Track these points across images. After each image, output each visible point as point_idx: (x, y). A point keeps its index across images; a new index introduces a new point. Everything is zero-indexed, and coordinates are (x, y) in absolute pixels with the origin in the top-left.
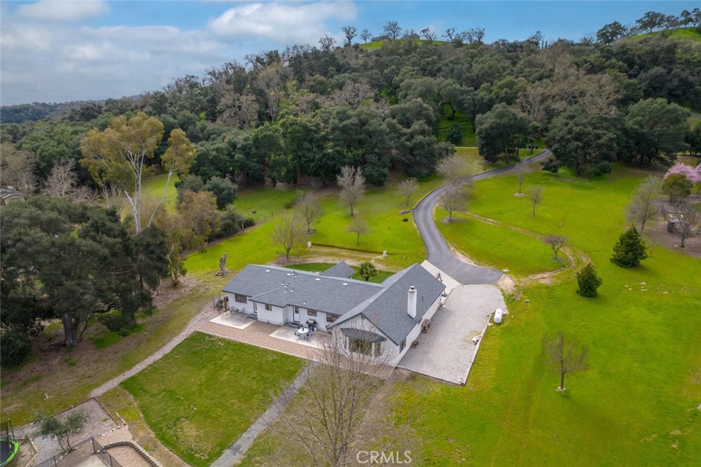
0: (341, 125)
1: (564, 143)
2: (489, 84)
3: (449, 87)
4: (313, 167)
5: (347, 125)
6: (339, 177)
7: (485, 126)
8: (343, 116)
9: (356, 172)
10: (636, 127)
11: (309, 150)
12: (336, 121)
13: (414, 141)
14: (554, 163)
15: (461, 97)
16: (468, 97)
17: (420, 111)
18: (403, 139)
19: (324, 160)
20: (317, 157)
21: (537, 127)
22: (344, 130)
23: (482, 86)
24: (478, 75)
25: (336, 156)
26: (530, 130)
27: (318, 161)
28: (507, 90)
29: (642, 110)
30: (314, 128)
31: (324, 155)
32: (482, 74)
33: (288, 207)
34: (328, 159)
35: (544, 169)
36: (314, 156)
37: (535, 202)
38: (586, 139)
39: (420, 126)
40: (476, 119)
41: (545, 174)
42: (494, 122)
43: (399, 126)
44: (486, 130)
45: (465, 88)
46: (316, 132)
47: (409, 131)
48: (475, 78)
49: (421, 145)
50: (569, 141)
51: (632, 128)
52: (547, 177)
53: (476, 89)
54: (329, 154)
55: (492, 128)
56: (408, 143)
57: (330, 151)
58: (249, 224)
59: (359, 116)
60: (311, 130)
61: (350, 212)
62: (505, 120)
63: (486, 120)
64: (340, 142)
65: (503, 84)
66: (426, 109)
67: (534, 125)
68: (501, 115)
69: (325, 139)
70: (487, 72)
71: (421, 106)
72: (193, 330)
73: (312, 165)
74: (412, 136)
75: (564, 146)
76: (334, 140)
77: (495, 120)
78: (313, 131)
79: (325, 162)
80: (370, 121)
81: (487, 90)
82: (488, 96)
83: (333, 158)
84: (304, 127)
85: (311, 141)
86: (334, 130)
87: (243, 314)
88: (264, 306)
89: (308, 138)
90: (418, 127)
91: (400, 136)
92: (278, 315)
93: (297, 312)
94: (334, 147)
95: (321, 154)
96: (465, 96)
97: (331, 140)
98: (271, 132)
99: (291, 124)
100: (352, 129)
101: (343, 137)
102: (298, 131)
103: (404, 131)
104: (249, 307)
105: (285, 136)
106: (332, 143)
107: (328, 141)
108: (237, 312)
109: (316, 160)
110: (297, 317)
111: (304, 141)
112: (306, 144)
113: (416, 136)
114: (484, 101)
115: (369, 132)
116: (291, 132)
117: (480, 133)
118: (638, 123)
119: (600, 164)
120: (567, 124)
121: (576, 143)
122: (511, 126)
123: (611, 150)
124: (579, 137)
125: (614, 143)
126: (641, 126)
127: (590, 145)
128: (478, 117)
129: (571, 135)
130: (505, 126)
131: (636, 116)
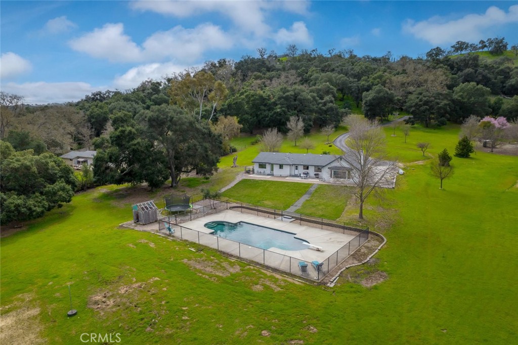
0: (284, 95)
1: (418, 107)
2: (366, 77)
3: (342, 78)
4: (268, 120)
5: (288, 95)
7: (369, 98)
8: (284, 90)
9: (299, 119)
11: (265, 111)
12: (281, 93)
13: (327, 107)
14: (412, 120)
15: (350, 85)
16: (354, 85)
17: (329, 90)
18: (321, 105)
19: (275, 116)
20: (270, 114)
21: (400, 100)
22: (287, 98)
23: (362, 78)
24: (359, 72)
26: (396, 101)
27: (271, 116)
28: (379, 80)
30: (267, 98)
31: (275, 113)
32: (361, 72)
33: (253, 144)
34: (277, 115)
35: (406, 124)
36: (268, 114)
37: (406, 135)
38: (431, 104)
39: (330, 98)
40: (363, 95)
41: (407, 126)
42: (375, 96)
43: (317, 98)
44: (370, 100)
45: (351, 79)
46: (268, 100)
47: (323, 101)
48: (357, 74)
49: (332, 109)
50: (421, 106)
53: (359, 80)
54: (278, 112)
55: (373, 99)
56: (324, 108)
57: (279, 110)
58: (234, 150)
59: (294, 90)
60: (266, 99)
61: (295, 144)
62: (382, 94)
63: (369, 96)
64: (284, 106)
65: (375, 77)
66: (332, 89)
67: (398, 99)
68: (379, 92)
69: (275, 104)
70: (364, 70)
71: (329, 87)
72: (241, 179)
73: (267, 119)
74: (325, 104)
75: (418, 109)
76: (281, 104)
77: (375, 94)
79: (275, 117)
80: (301, 94)
81: (366, 80)
82: (367, 84)
83: (280, 114)
84: (261, 97)
85: (265, 105)
86: (280, 98)
87: (264, 174)
88: (278, 166)
89: (264, 104)
90: (328, 99)
91: (318, 104)
92: (286, 171)
93: (297, 169)
94: (281, 108)
95: (273, 113)
96: (352, 84)
97: (278, 104)
98: (240, 100)
99: (253, 96)
100: (291, 98)
101: (286, 102)
102: (257, 99)
103: (320, 101)
104: (268, 170)
105: (248, 103)
106: (279, 106)
107: (277, 105)
108: (260, 173)
109: (269, 116)
110: (297, 172)
111: (261, 105)
112: (262, 107)
113: (328, 104)
114: (365, 87)
115: (300, 100)
116: (253, 100)
117: (366, 103)
118: (461, 96)
119: (439, 120)
120: (417, 98)
121: (425, 107)
122: (385, 97)
123: (446, 111)
124: (426, 103)
125: (447, 107)
126: (462, 98)
127: (433, 108)
128: (364, 93)
129: (422, 103)
130: (381, 98)
131: (459, 92)
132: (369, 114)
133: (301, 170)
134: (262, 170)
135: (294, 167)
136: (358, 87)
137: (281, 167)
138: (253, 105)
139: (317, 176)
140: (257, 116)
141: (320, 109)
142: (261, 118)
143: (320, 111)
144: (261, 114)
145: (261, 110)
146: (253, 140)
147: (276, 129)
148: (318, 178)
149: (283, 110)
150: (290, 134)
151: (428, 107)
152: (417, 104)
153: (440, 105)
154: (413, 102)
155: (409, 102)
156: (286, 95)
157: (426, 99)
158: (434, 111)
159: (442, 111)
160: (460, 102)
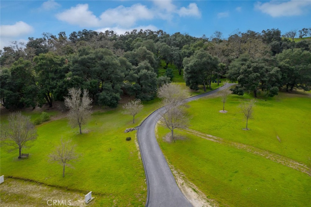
0: (79, 59)
1: (247, 74)
2: (187, 45)
5: (85, 59)
6: (67, 99)
7: (190, 64)
8: (83, 52)
9: (82, 93)
10: (287, 65)
11: (53, 79)
13: (140, 74)
14: (240, 89)
15: (171, 53)
16: (176, 52)
17: (145, 55)
19: (65, 86)
20: (59, 84)
21: (224, 66)
22: (82, 63)
23: (183, 47)
24: (180, 42)
25: (74, 83)
26: (219, 68)
27: (60, 87)
29: (287, 55)
30: (60, 62)
32: (183, 41)
36: (56, 84)
37: (248, 117)
38: (262, 71)
39: (145, 64)
40: (184, 60)
41: (234, 97)
42: (196, 61)
44: (191, 66)
45: (173, 48)
46: (60, 65)
47: (137, 67)
48: (178, 43)
49: (145, 76)
50: (250, 73)
51: (284, 66)
52: (236, 99)
53: (181, 48)
54: (68, 81)
55: (195, 65)
56: (136, 75)
57: (70, 79)
61: (79, 131)
62: (204, 59)
63: (190, 62)
64: (77, 73)
65: (196, 45)
66: (149, 54)
67: (221, 65)
69: (67, 70)
70: (185, 40)
71: (146, 52)
74: (139, 70)
75: (247, 76)
76: (73, 70)
77: (197, 59)
79: (65, 88)
81: (187, 49)
82: (188, 51)
84: (51, 61)
86: (74, 63)
89: (54, 70)
91: (130, 71)
95: (62, 82)
96: (174, 51)
97: (71, 71)
100: (88, 62)
106: (71, 73)
114: (186, 53)
117: (187, 69)
118: (288, 62)
119: (272, 89)
120: (242, 64)
121: (255, 74)
122: (208, 63)
123: (278, 79)
124: (256, 69)
125: (279, 74)
126: (290, 65)
127: (264, 76)
128: (185, 59)
129: (251, 69)
130: (204, 64)
131: (284, 59)
132: (190, 82)
136: (179, 54)
149: (75, 79)
151: (259, 75)
152: (245, 71)
153: (271, 73)
154: (239, 69)
155: (233, 69)
156: (82, 59)
157: (255, 65)
158: (265, 79)
159: (274, 79)
160: (288, 69)
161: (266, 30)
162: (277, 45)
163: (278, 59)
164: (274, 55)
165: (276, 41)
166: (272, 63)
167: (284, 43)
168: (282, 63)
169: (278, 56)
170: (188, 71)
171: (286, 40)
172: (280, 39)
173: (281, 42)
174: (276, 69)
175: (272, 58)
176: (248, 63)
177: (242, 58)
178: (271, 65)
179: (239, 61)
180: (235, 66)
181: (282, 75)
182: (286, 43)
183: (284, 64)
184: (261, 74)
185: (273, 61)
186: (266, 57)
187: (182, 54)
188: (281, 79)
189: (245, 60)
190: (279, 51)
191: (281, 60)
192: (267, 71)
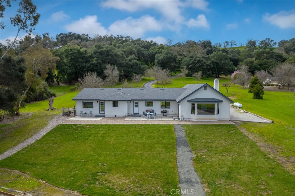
0: (99, 51)
1: (194, 64)
2: (153, 48)
3: (138, 47)
5: (102, 51)
6: (104, 71)
7: (161, 58)
8: (99, 47)
9: (114, 67)
10: (215, 60)
11: (82, 62)
12: (96, 49)
14: (190, 73)
15: (143, 52)
17: (132, 52)
18: (128, 61)
19: (91, 67)
20: (87, 65)
21: (180, 60)
22: (101, 53)
23: (150, 48)
24: (147, 45)
25: (98, 65)
27: (88, 67)
28: (162, 49)
29: (215, 55)
30: (85, 52)
31: (92, 64)
33: (72, 90)
34: (93, 66)
35: (186, 76)
42: (165, 56)
43: (125, 56)
45: (143, 49)
46: (85, 54)
47: (128, 59)
48: (146, 46)
49: (136, 64)
50: (196, 64)
51: (214, 61)
52: (188, 80)
53: (148, 49)
54: (94, 64)
55: (164, 59)
56: (130, 63)
57: (95, 62)
58: (53, 95)
59: (107, 48)
60: (83, 53)
62: (169, 55)
63: (160, 57)
64: (99, 59)
66: (134, 51)
67: (178, 60)
68: (167, 53)
69: (91, 57)
71: (132, 50)
72: (55, 125)
73: (85, 69)
74: (130, 61)
75: (194, 66)
76: (96, 57)
77: (165, 55)
78: (84, 53)
80: (113, 50)
82: (155, 51)
83: (97, 66)
84: (79, 51)
85: (83, 58)
86: (95, 53)
87: (91, 116)
88: (112, 103)
89: (81, 57)
90: (133, 57)
91: (126, 60)
92: (123, 109)
93: (136, 106)
94: (97, 60)
95: (89, 64)
96: (144, 51)
97: (95, 57)
98: (60, 53)
99: (71, 50)
100: (105, 53)
101: (100, 56)
102: (75, 53)
103: (126, 58)
104: (96, 109)
105: (67, 56)
106: (95, 59)
107: (93, 58)
108: (85, 115)
109: (87, 67)
110: (136, 110)
111: (78, 58)
112: (80, 60)
113: (132, 61)
114: (153, 53)
115: (112, 56)
116: (71, 53)
118: (216, 59)
119: (208, 73)
120: (191, 60)
121: (199, 64)
122: (172, 58)
123: (211, 68)
124: (199, 62)
125: (211, 65)
126: (217, 60)
127: (204, 65)
128: (156, 55)
129: (196, 61)
130: (170, 58)
131: (214, 57)
133: (142, 108)
134: (88, 110)
135: (132, 104)
136: (148, 53)
137: (115, 104)
138: (72, 58)
139: (164, 114)
140: (76, 67)
141: (127, 63)
142: (79, 69)
143: (127, 65)
144: (79, 65)
145: (79, 62)
146: (72, 87)
147: (96, 73)
148: (166, 116)
149: (99, 62)
150: (107, 80)
151: (201, 65)
152: (193, 62)
153: (207, 64)
154: (189, 62)
155: (185, 63)
156: (101, 51)
157: (198, 59)
158: (204, 67)
159: (209, 68)
160: (216, 63)
161: (201, 40)
162: (210, 50)
163: (211, 57)
164: (208, 55)
165: (209, 48)
166: (208, 59)
167: (214, 49)
168: (213, 59)
169: (211, 55)
170: (159, 62)
171: (215, 47)
172: (211, 47)
173: (212, 48)
174: (209, 62)
175: (207, 56)
176: (194, 58)
177: (190, 56)
178: (207, 60)
179: (188, 58)
180: (186, 61)
181: (213, 66)
182: (215, 49)
183: (214, 60)
184: (202, 64)
185: (208, 58)
186: (204, 56)
187: (151, 53)
188: (213, 68)
189: (192, 57)
190: (211, 53)
191: (212, 58)
192: (205, 63)
